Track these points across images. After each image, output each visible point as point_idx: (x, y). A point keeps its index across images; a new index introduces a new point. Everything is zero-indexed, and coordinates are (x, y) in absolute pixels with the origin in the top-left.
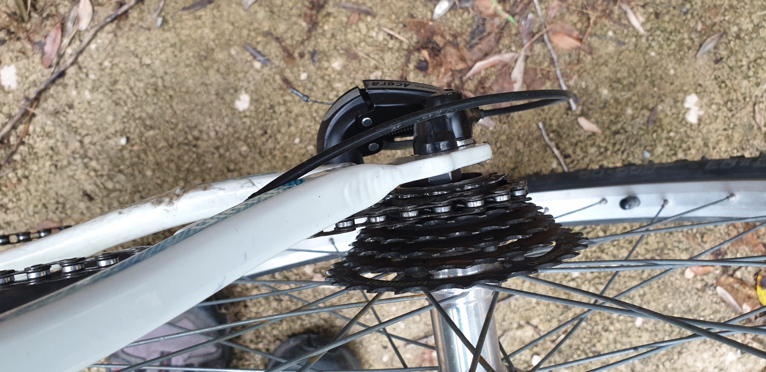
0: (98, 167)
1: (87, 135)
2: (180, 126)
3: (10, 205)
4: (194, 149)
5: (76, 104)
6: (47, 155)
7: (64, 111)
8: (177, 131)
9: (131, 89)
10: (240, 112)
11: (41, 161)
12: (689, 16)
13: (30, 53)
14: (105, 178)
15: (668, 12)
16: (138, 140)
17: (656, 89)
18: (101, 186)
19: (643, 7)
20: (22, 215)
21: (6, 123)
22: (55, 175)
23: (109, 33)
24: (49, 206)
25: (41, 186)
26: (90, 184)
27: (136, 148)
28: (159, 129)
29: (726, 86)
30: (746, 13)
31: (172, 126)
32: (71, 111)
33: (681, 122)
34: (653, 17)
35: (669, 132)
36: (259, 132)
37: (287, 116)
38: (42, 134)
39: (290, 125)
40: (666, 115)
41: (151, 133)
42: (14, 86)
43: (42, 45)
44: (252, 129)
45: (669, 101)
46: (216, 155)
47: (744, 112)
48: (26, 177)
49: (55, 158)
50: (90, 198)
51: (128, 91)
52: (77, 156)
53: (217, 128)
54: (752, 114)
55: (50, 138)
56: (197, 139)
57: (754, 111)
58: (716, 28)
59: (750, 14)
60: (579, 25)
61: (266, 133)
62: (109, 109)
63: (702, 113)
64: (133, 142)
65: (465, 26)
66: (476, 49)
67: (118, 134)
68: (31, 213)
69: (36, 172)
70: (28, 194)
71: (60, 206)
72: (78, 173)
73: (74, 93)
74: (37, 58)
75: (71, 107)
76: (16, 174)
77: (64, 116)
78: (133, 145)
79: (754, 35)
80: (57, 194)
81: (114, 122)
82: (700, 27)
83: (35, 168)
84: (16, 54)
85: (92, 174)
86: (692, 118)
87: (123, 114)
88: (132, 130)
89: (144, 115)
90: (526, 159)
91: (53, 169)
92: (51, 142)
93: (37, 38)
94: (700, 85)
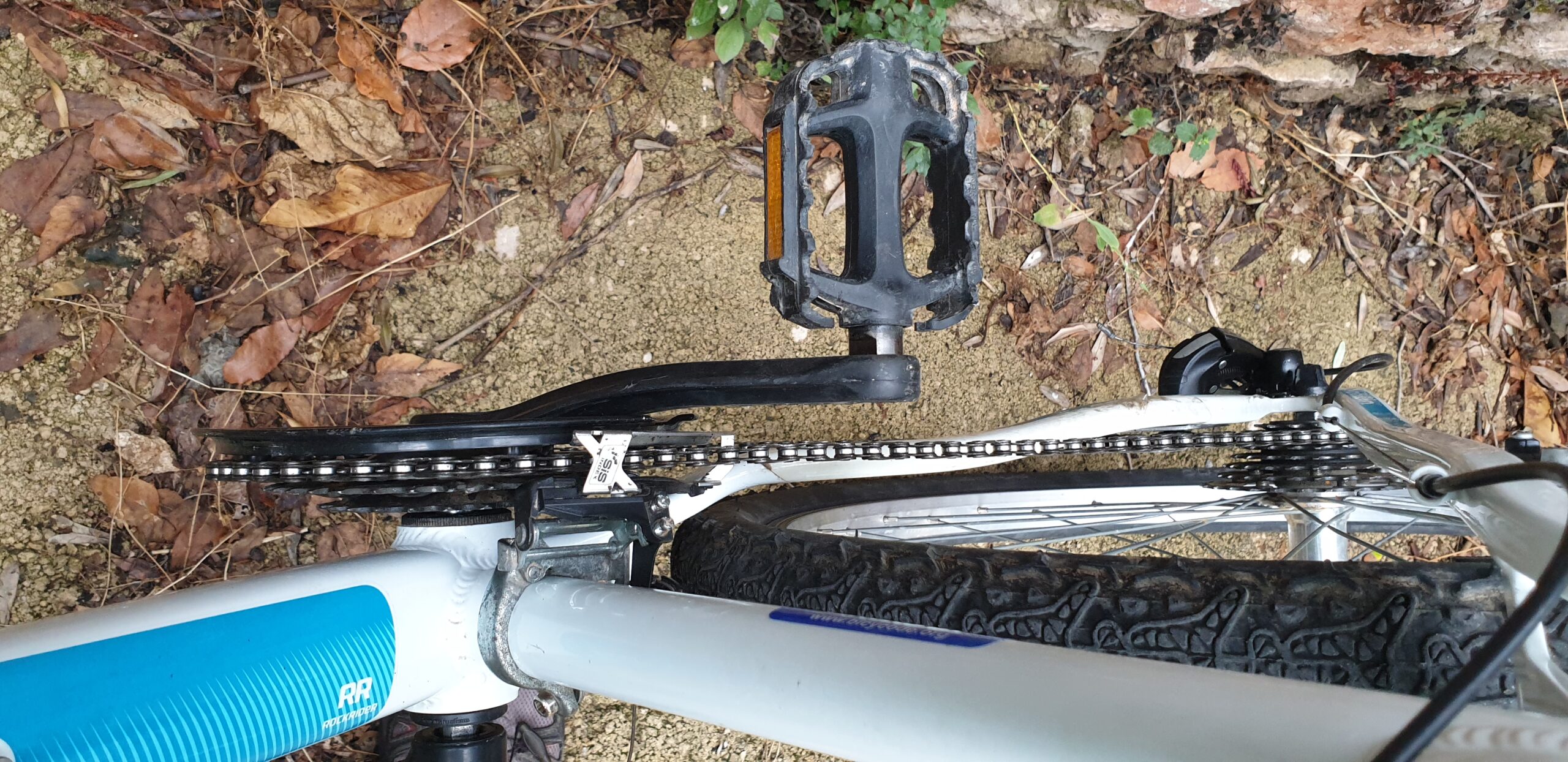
9: (669, 289)
12: (1260, 315)
13: (543, 215)
15: (1242, 307)
19: (1222, 296)
23: (655, 209)
30: (1306, 322)
34: (1228, 309)
42: (511, 255)
43: (563, 208)
51: (664, 291)
58: (1281, 332)
59: (1311, 323)
60: (1161, 305)
65: (1053, 283)
66: (1061, 312)
73: (592, 280)
74: (553, 223)
79: (1311, 347)
82: (1267, 329)
84: (524, 212)
93: (559, 196)
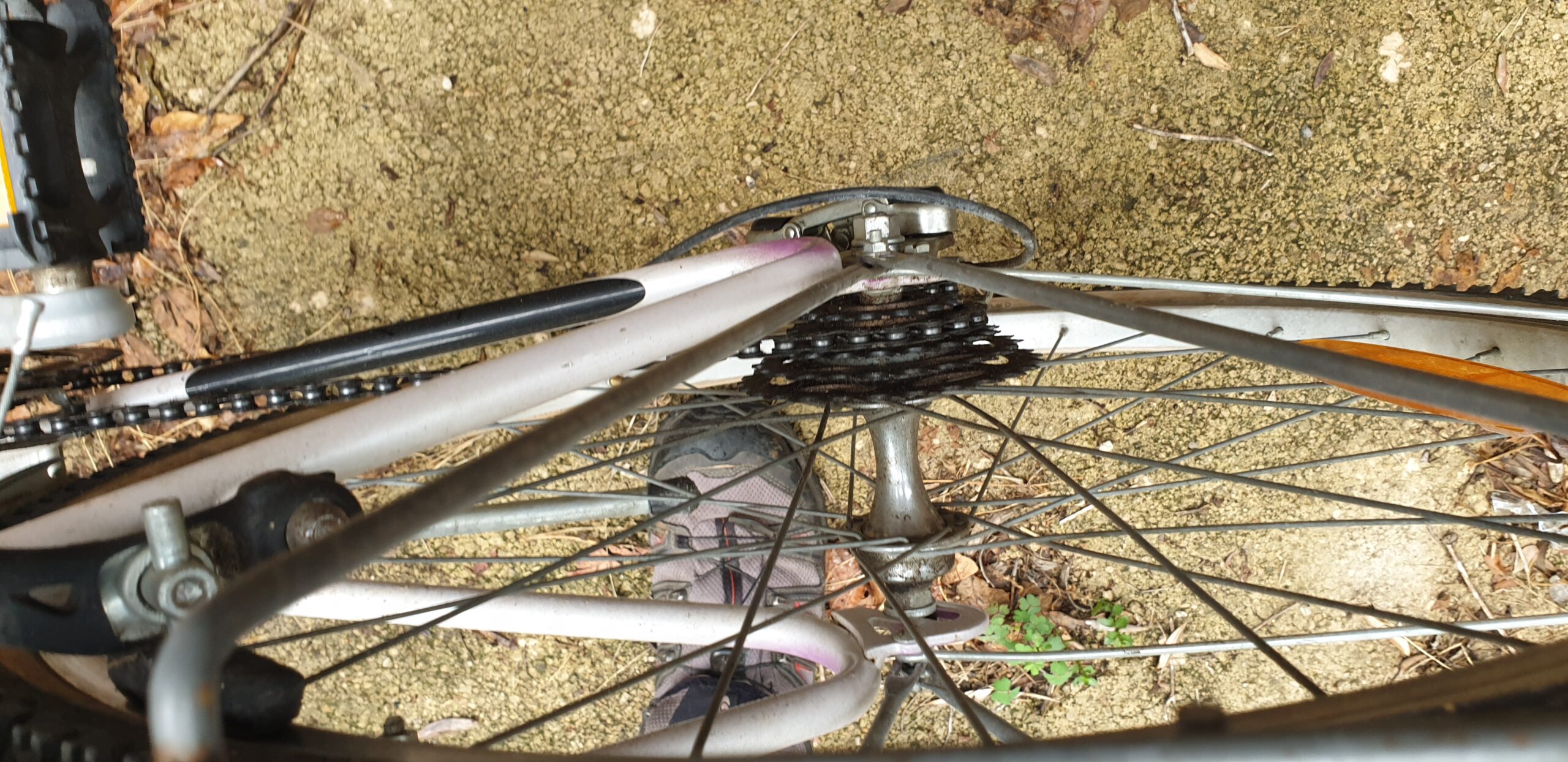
0: (406, 124)
1: (388, 69)
2: (541, 61)
3: (264, 182)
4: (564, 101)
5: (368, 17)
6: (321, 100)
7: (349, 28)
8: (535, 69)
10: (639, 41)
11: (313, 112)
14: (417, 142)
16: (471, 82)
17: (1332, 22)
18: (410, 155)
20: (284, 199)
21: (255, 47)
22: (335, 135)
24: (325, 185)
25: (314, 152)
26: (392, 152)
27: (467, 94)
28: (506, 63)
29: (1454, 19)
31: (528, 60)
32: (362, 30)
33: (1370, 80)
35: (1348, 96)
36: (670, 75)
37: (715, 48)
38: (313, 65)
39: (719, 65)
40: (1347, 67)
41: (494, 70)
44: (659, 69)
45: (1353, 42)
46: (600, 111)
47: (1479, 66)
48: (289, 137)
49: (335, 107)
50: (394, 176)
52: (370, 104)
53: (602, 66)
54: (1492, 70)
55: (327, 73)
56: (568, 83)
57: (1496, 66)
61: (680, 76)
62: (423, 27)
63: (1407, 65)
64: (464, 84)
67: (439, 70)
68: (298, 197)
69: (305, 129)
70: (293, 164)
71: (344, 186)
72: (373, 132)
75: (360, 21)
76: (273, 131)
77: (349, 38)
78: (462, 90)
80: (338, 166)
81: (431, 49)
83: (304, 123)
85: (396, 134)
86: (1390, 74)
87: (447, 36)
88: (461, 64)
89: (481, 40)
90: (1106, 134)
91: (332, 124)
92: (329, 80)
94: (1410, 17)
